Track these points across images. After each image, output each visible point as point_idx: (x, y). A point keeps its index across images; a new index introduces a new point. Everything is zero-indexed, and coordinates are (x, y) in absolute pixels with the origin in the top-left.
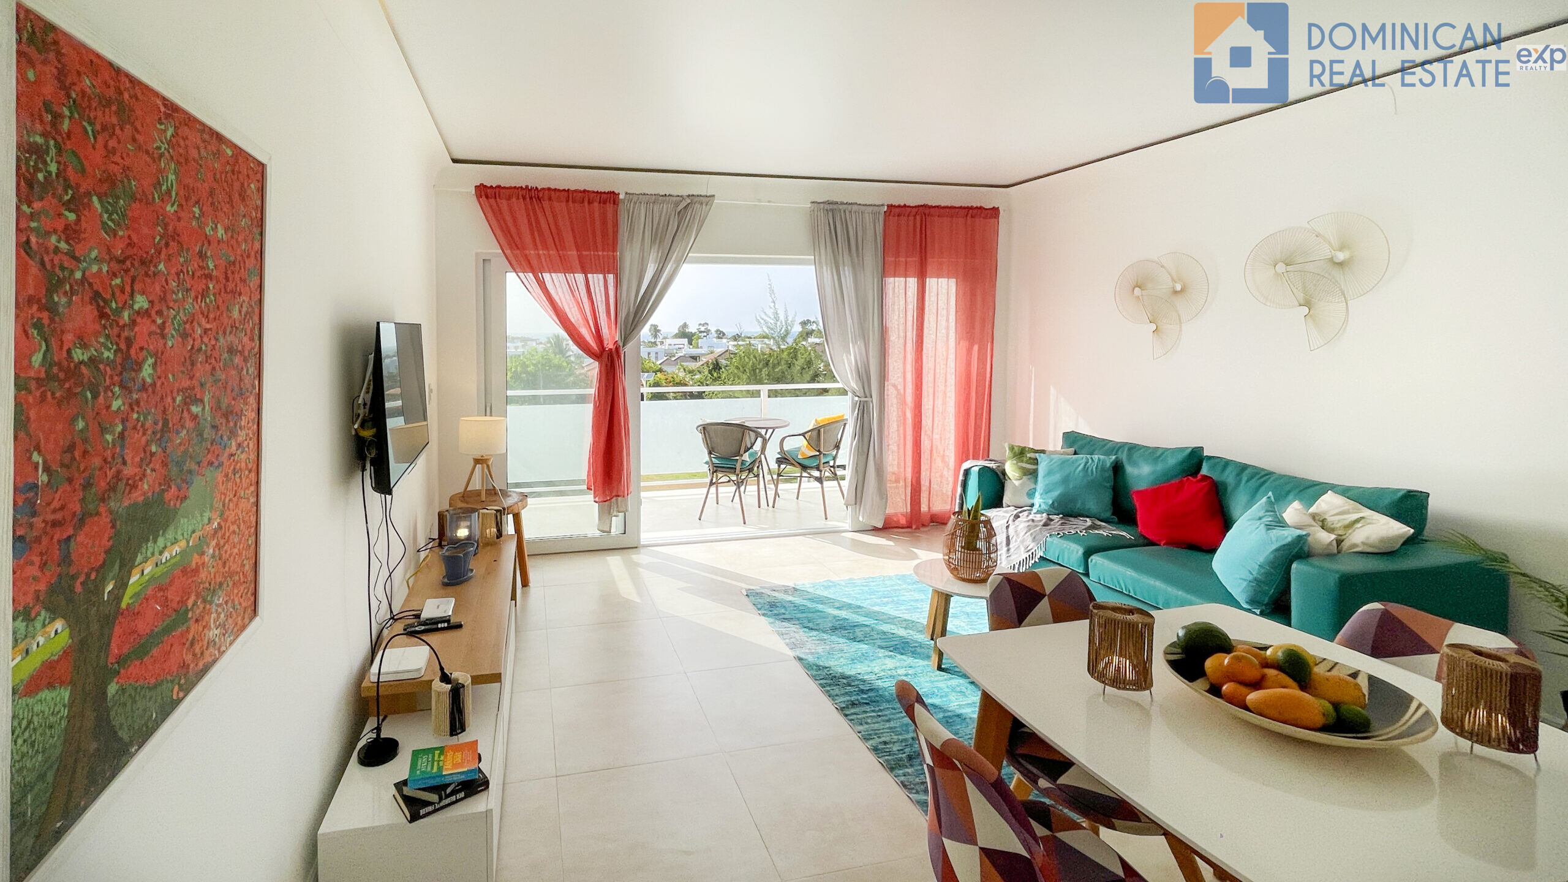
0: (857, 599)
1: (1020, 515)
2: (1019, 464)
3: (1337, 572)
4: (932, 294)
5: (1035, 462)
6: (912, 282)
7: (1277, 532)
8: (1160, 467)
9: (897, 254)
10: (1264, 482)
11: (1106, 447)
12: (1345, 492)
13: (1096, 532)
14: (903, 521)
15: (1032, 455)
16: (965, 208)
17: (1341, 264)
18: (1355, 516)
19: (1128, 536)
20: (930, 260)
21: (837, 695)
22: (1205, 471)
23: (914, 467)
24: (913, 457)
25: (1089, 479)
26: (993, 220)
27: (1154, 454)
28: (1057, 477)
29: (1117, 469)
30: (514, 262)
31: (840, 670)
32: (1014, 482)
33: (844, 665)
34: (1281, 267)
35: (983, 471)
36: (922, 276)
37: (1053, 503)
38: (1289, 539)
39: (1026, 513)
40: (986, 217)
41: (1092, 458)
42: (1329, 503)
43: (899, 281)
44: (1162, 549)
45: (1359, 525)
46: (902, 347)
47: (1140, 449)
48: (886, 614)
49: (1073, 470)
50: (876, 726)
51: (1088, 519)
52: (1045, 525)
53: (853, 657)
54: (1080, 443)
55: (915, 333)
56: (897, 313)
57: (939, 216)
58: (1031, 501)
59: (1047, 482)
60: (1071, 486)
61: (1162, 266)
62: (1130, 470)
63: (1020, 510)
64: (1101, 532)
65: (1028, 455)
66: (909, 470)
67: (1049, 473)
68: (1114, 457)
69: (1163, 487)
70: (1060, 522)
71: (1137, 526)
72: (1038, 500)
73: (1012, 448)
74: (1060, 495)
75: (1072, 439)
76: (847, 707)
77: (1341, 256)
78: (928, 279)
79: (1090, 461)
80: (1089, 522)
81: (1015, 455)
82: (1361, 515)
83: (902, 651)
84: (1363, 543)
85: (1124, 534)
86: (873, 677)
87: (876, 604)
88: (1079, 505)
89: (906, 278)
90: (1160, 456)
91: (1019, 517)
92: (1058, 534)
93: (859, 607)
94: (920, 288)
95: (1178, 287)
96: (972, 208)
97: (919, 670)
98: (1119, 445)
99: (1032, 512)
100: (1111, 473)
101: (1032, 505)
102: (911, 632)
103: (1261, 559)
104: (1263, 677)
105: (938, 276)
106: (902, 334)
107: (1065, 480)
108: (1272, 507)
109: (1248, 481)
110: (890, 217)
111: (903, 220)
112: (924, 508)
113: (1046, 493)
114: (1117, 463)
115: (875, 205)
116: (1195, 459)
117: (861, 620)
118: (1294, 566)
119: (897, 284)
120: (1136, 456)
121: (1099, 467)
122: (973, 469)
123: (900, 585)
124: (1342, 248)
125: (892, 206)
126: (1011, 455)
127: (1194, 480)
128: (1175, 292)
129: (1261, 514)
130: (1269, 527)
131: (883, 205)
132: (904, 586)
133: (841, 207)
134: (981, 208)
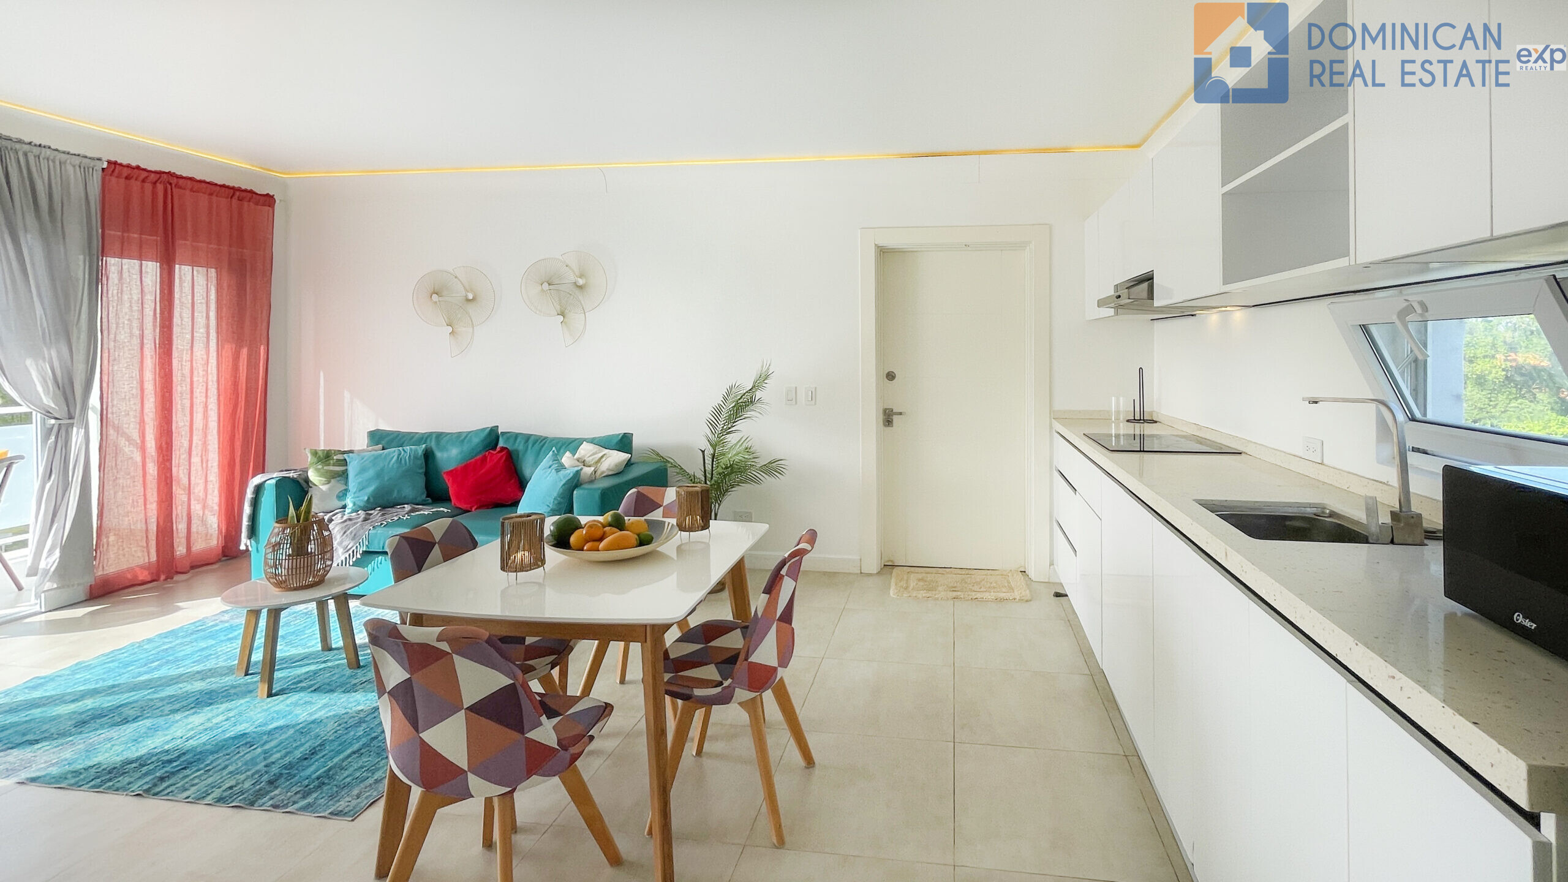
0: (104, 680)
1: (333, 518)
2: (325, 468)
3: (599, 489)
4: (185, 284)
5: (344, 462)
6: (152, 268)
7: (562, 472)
8: (466, 447)
9: (126, 227)
10: (542, 446)
11: (414, 439)
12: (592, 441)
13: (417, 513)
14: (143, 576)
15: (340, 457)
16: (228, 187)
17: (580, 287)
18: (600, 455)
19: (446, 510)
20: (179, 242)
21: (129, 783)
22: (501, 444)
23: (160, 502)
24: (158, 488)
25: (404, 468)
26: (267, 208)
27: (459, 438)
28: (371, 473)
29: (428, 455)
31: (119, 759)
32: (321, 487)
33: (123, 751)
34: (546, 286)
35: (281, 483)
36: (168, 263)
37: (369, 499)
38: (571, 475)
39: (339, 515)
40: (257, 204)
41: (404, 450)
42: (586, 450)
43: (130, 265)
44: (474, 512)
45: (604, 459)
46: (137, 348)
47: (446, 436)
48: (164, 677)
49: (387, 464)
50: (210, 780)
51: (406, 506)
52: (365, 520)
53: (134, 738)
54: (386, 439)
55: (158, 330)
56: (127, 305)
57: (192, 194)
58: (343, 503)
59: (360, 480)
60: (386, 479)
61: (456, 277)
62: (439, 455)
63: (331, 514)
64: (422, 512)
65: (335, 458)
66: (153, 508)
67: (363, 470)
68: (424, 446)
69: (470, 463)
70: (379, 515)
71: (450, 500)
72: (349, 502)
73: (315, 453)
74: (374, 490)
75: (376, 437)
76: (155, 785)
77: (581, 282)
78: (177, 266)
79: (403, 452)
80: (407, 508)
81: (320, 460)
82: (603, 453)
83: (210, 701)
84: (607, 469)
85: (442, 509)
86: (179, 741)
87: (140, 674)
88: (395, 494)
89: (141, 260)
90: (465, 439)
91: (333, 520)
92: (381, 524)
93: (114, 686)
94: (165, 275)
95: (470, 297)
96: (239, 190)
97: (243, 708)
98: (426, 435)
99: (346, 513)
100: (423, 460)
101: (344, 507)
102: (213, 679)
103: (555, 494)
104: (604, 533)
106: (137, 332)
107: (379, 475)
108: (557, 458)
109: (533, 446)
110: (113, 178)
111: (136, 185)
112: (180, 550)
113: (360, 491)
114: (426, 450)
115: (86, 157)
116: (493, 437)
117: (123, 698)
118: (575, 492)
119: (125, 267)
120: (443, 442)
121: (412, 457)
122: (268, 482)
123: (171, 642)
124: (581, 276)
125: (115, 163)
126: (315, 460)
127: (495, 452)
128: (468, 300)
129: (551, 463)
130: (558, 471)
131: (99, 159)
132: (177, 642)
134: (251, 192)
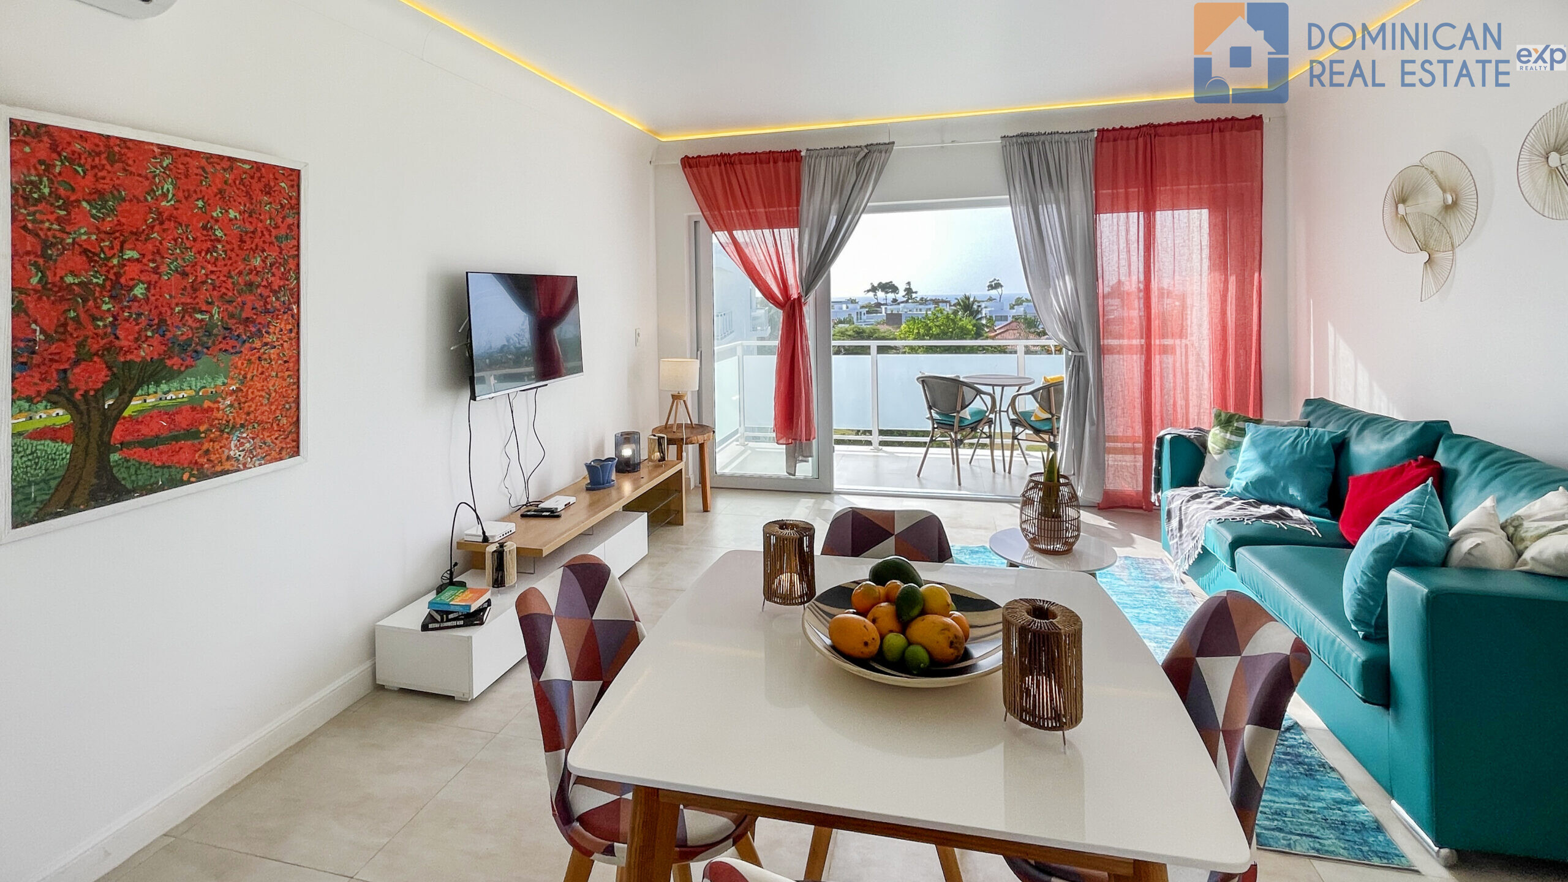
2: (1224, 434)
4: (1165, 229)
5: (1242, 432)
6: (1137, 217)
9: (1114, 186)
11: (1342, 417)
13: (1270, 522)
15: (1240, 424)
16: (1207, 122)
19: (1314, 532)
20: (1159, 186)
22: (1439, 453)
24: (1144, 424)
26: (1254, 133)
28: (1257, 452)
29: (1342, 445)
30: (712, 223)
32: (1214, 456)
35: (1177, 440)
36: (1149, 208)
37: (1247, 484)
40: (1241, 130)
43: (1117, 217)
52: (1217, 508)
54: (1321, 412)
56: (1116, 254)
57: (1171, 135)
58: (1229, 481)
59: (1249, 459)
61: (1430, 171)
62: (1356, 448)
63: (1211, 490)
64: (1278, 522)
67: (1250, 447)
68: (1345, 428)
69: (1381, 472)
71: (1339, 521)
72: (1233, 480)
73: (1218, 415)
75: (1312, 408)
78: (1158, 213)
80: (1274, 511)
85: (1310, 528)
90: (1390, 432)
92: (1219, 519)
94: (1148, 223)
95: (1449, 199)
96: (1218, 121)
99: (1221, 495)
101: (1227, 486)
105: (1173, 207)
110: (1104, 144)
111: (1121, 144)
113: (1246, 471)
114: (1344, 437)
115: (1081, 132)
118: (1391, 574)
119: (1113, 221)
120: (1368, 430)
122: (1165, 437)
125: (1103, 130)
126: (1216, 423)
128: (1447, 207)
131: (1092, 131)
133: (1037, 138)
